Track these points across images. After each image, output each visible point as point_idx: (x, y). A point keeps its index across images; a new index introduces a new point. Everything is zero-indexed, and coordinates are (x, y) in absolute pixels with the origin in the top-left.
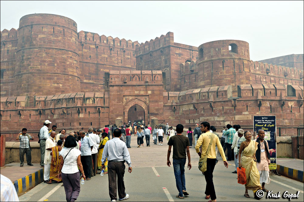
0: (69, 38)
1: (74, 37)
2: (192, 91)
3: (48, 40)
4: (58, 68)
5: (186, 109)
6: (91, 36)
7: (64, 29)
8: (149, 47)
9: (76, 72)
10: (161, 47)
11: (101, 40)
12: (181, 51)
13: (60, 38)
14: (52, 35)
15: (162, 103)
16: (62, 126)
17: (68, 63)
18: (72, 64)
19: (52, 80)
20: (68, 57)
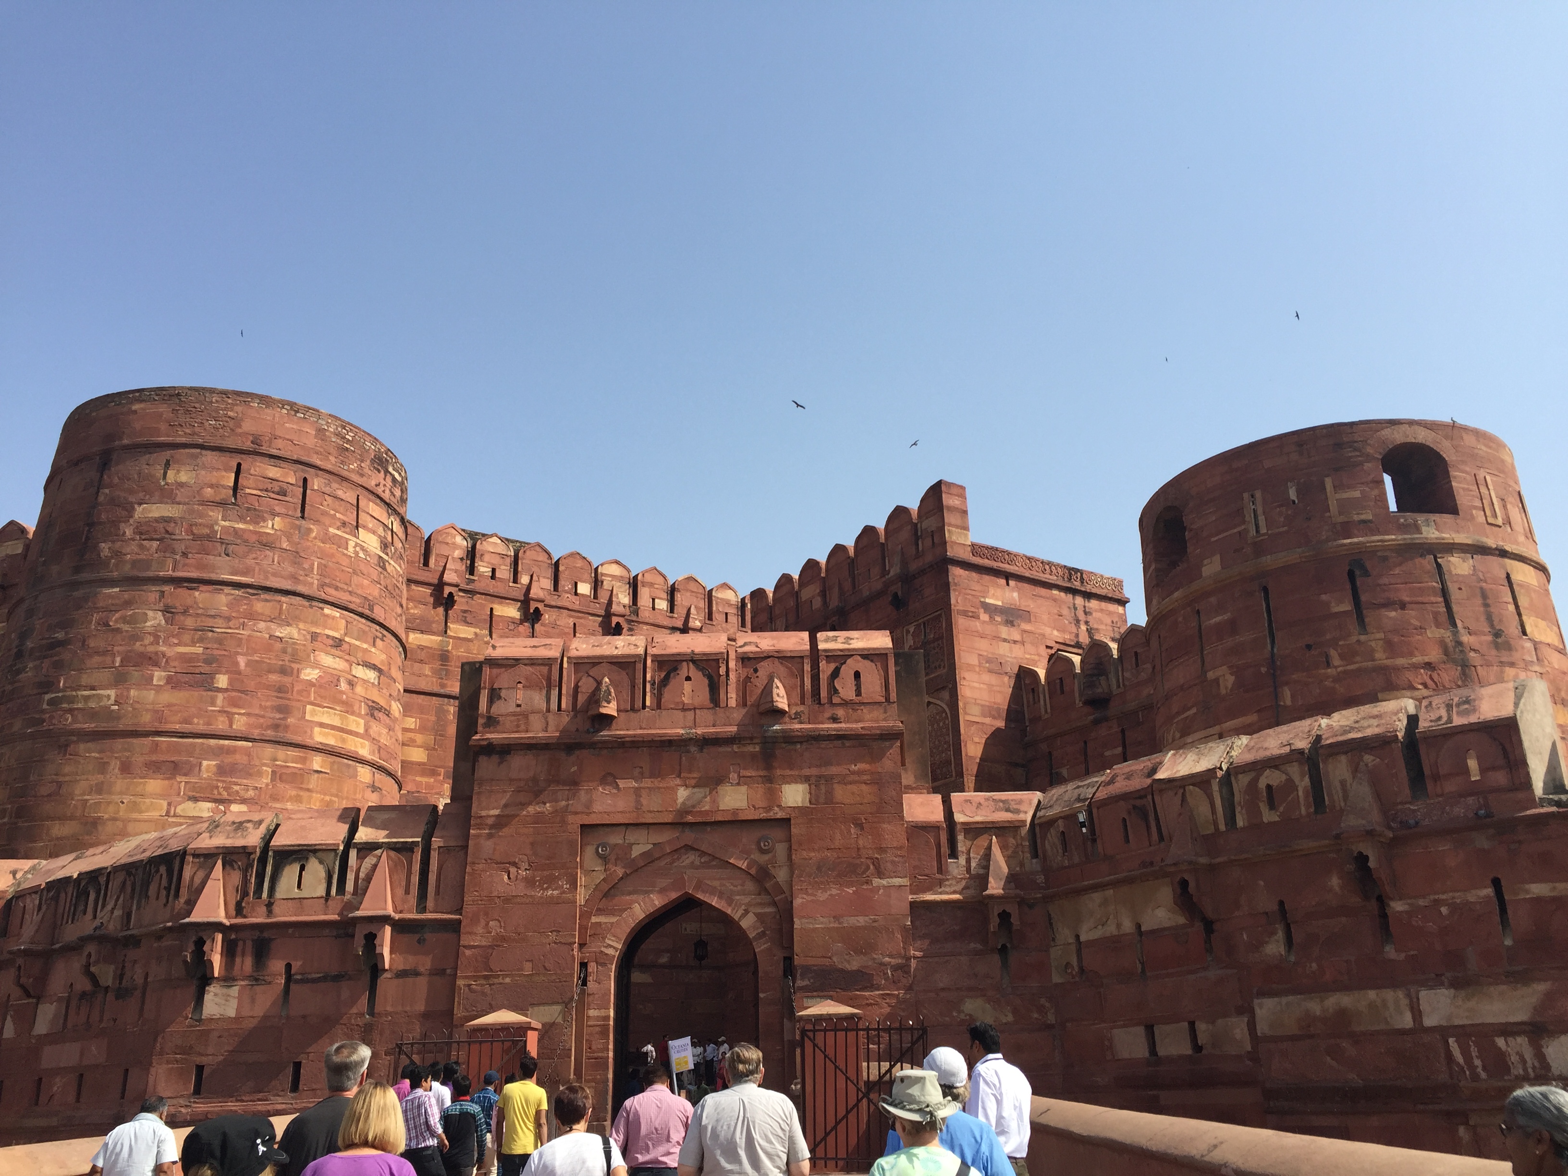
0: (332, 530)
1: (374, 533)
2: (1154, 771)
3: (190, 532)
4: (234, 703)
5: (1111, 929)
6: (503, 556)
7: (305, 480)
8: (823, 594)
9: (366, 735)
10: (892, 573)
11: (562, 577)
12: (1015, 595)
13: (272, 526)
14: (222, 504)
15: (897, 881)
16: (71, 1099)
17: (310, 674)
18: (344, 686)
19: (185, 775)
20: (314, 637)
